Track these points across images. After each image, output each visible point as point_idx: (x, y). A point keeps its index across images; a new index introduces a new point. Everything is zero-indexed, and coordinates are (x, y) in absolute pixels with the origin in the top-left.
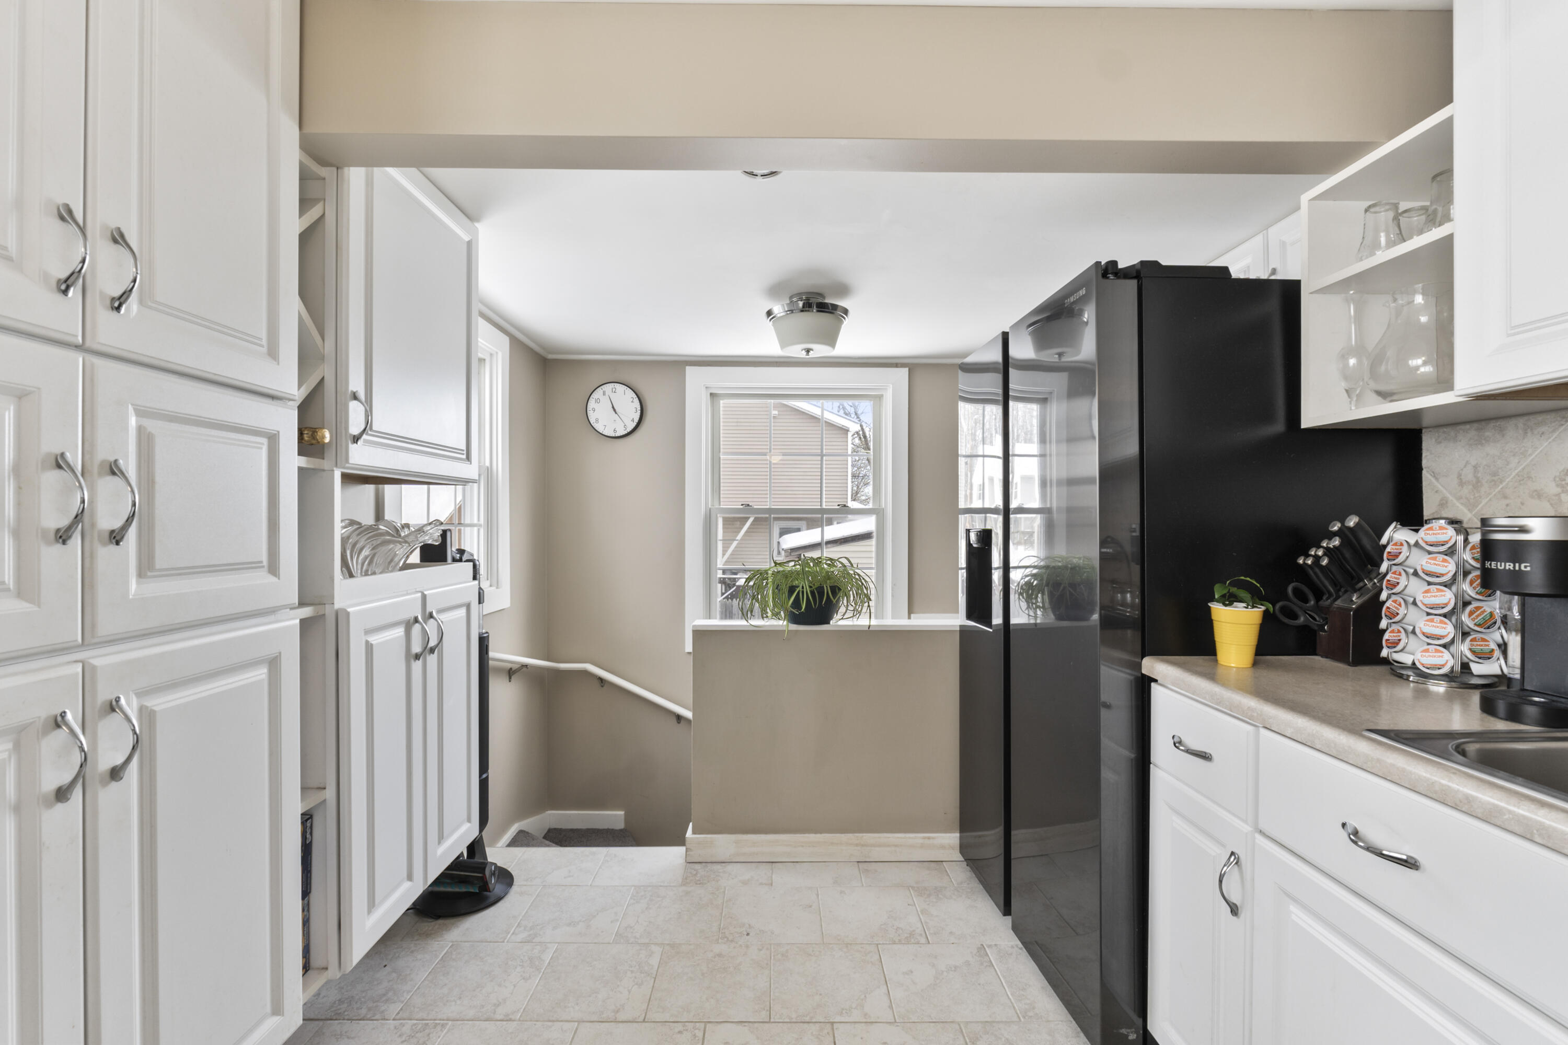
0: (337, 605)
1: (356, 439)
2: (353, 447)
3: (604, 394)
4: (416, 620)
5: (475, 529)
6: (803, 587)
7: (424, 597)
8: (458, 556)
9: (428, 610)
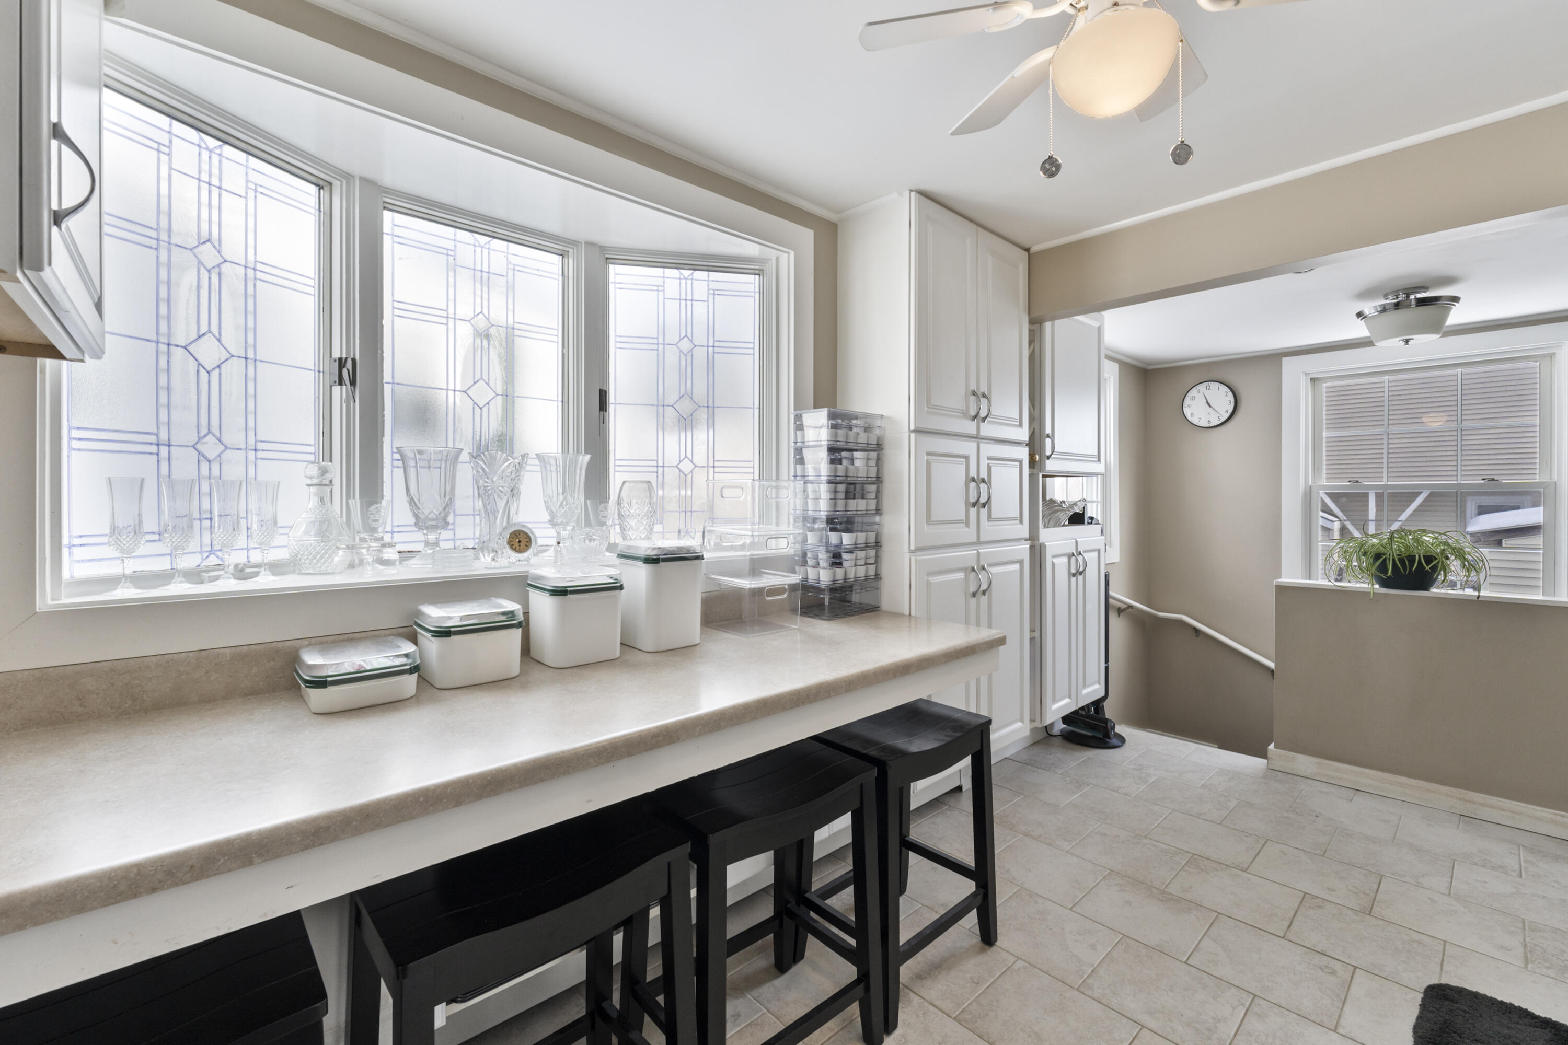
0: (1040, 541)
1: (1048, 457)
2: (1047, 462)
3: (1199, 391)
4: (1073, 555)
5: (1095, 504)
6: (1390, 555)
7: (1077, 542)
8: (1090, 521)
9: (1079, 550)
